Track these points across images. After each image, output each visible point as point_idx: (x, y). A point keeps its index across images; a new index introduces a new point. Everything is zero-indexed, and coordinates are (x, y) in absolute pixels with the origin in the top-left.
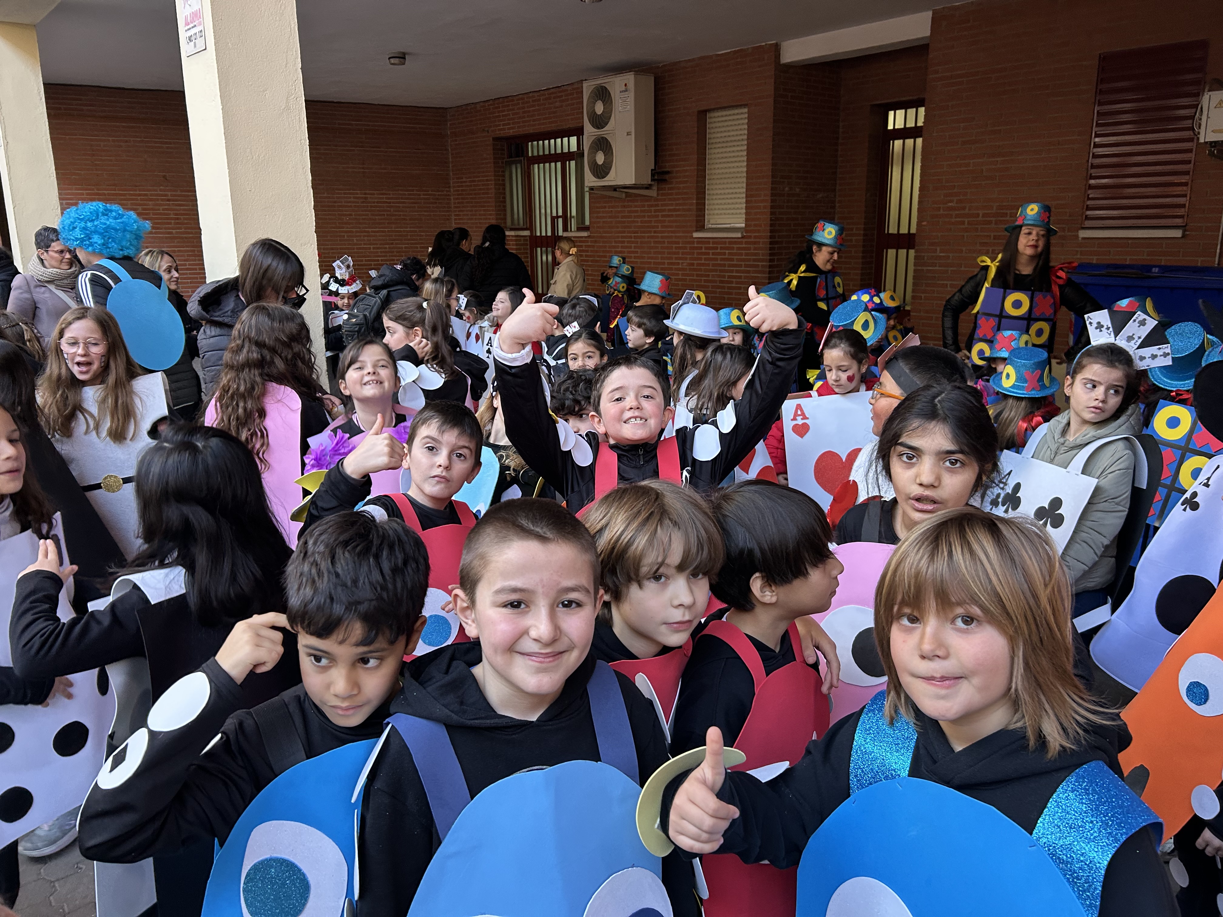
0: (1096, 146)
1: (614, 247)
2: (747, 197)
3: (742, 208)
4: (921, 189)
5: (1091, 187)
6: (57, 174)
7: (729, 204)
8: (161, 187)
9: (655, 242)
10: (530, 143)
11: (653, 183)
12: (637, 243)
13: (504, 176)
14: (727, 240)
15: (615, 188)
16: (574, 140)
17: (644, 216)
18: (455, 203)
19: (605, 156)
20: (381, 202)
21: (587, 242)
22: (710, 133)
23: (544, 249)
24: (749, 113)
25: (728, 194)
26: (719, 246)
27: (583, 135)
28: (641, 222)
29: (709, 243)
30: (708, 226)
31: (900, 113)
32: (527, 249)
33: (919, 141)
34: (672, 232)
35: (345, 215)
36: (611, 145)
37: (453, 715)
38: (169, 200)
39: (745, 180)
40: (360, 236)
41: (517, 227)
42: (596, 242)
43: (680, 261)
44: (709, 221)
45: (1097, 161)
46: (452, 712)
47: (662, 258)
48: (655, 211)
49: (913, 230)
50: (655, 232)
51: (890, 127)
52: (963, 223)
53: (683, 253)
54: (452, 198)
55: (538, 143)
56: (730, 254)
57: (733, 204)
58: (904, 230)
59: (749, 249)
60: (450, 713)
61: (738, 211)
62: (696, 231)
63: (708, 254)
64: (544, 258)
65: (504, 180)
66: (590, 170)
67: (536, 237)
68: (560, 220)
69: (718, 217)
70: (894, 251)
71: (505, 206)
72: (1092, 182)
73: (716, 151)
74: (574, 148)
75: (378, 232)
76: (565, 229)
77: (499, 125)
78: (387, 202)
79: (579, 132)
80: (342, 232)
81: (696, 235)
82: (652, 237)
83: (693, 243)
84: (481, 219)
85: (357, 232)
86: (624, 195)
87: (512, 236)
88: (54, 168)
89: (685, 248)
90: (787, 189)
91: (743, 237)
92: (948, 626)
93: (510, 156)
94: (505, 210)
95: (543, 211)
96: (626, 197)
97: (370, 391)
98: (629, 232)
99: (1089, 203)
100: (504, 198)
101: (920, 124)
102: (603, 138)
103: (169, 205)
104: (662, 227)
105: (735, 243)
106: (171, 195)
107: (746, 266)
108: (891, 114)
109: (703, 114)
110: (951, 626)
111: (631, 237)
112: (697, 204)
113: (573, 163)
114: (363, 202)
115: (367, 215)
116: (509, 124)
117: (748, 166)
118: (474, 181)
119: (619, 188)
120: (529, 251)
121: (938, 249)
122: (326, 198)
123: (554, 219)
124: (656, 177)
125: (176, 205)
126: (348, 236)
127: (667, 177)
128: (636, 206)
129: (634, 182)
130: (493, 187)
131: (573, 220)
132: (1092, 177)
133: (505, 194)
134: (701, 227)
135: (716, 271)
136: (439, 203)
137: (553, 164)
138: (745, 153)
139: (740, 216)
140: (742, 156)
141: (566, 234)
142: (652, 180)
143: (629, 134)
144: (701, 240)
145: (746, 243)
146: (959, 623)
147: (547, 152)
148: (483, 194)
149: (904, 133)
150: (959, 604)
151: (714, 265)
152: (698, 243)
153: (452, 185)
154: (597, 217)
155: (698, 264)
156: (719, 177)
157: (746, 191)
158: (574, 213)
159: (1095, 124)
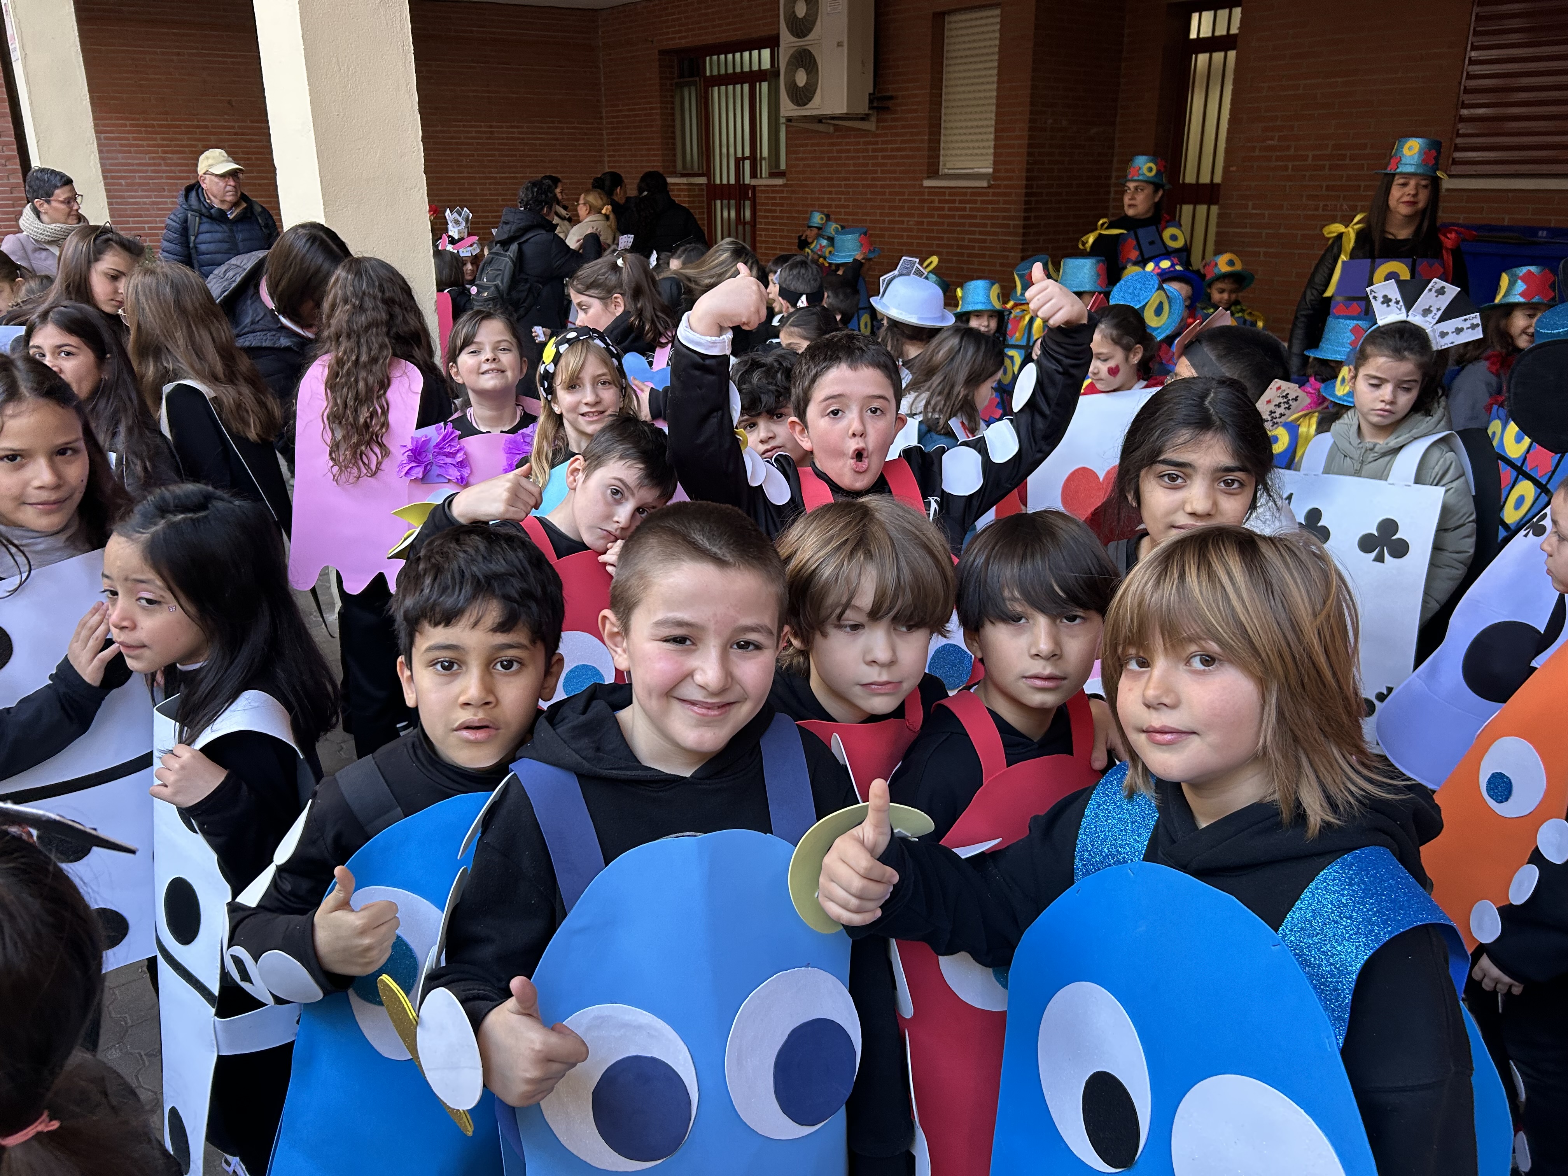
0: (1472, 62)
1: (818, 199)
2: (996, 131)
3: (989, 147)
4: (1230, 121)
5: (1462, 119)
6: (91, 98)
7: (972, 141)
8: (226, 117)
9: (872, 193)
10: (708, 58)
11: (870, 112)
12: (848, 193)
13: (673, 103)
14: (969, 190)
15: (820, 119)
16: (766, 53)
17: (858, 158)
18: (608, 140)
19: (807, 75)
20: (512, 138)
21: (782, 192)
22: (948, 44)
23: (725, 202)
24: (1002, 15)
25: (972, 127)
26: (957, 198)
27: (778, 46)
28: (855, 165)
29: (944, 194)
30: (943, 171)
31: (1208, 16)
32: (703, 202)
33: (1232, 54)
34: (896, 179)
35: (464, 155)
36: (815, 60)
37: (584, 762)
38: (236, 134)
39: (994, 108)
40: (485, 184)
41: (690, 172)
42: (794, 192)
43: (906, 219)
44: (945, 165)
45: (1473, 83)
46: (584, 758)
47: (881, 214)
48: (874, 150)
49: (1218, 179)
50: (873, 179)
51: (1193, 35)
52: (1286, 168)
53: (910, 208)
54: (604, 132)
55: (718, 58)
56: (971, 209)
57: (977, 141)
58: (1205, 179)
59: (997, 202)
60: (580, 760)
61: (984, 151)
62: (928, 178)
63: (943, 209)
64: (725, 214)
65: (673, 108)
66: (788, 95)
67: (715, 185)
68: (747, 163)
69: (956, 158)
70: (1191, 207)
71: (674, 144)
72: (1465, 112)
73: (957, 68)
74: (766, 64)
75: (507, 178)
76: (754, 175)
77: (668, 33)
78: (519, 139)
79: (772, 42)
80: (462, 178)
81: (927, 183)
82: (869, 186)
83: (922, 194)
84: (642, 161)
85: (481, 178)
86: (832, 129)
87: (684, 184)
88: (87, 88)
89: (912, 201)
90: (1050, 121)
91: (989, 187)
92: (1182, 667)
93: (681, 76)
94: (674, 149)
95: (724, 150)
96: (835, 130)
97: (489, 382)
98: (838, 179)
99: (1459, 140)
100: (674, 132)
101: (1234, 30)
102: (804, 50)
103: (235, 140)
104: (883, 172)
105: (980, 194)
106: (239, 127)
107: (993, 225)
108: (1195, 17)
109: (939, 18)
110: (1185, 667)
111: (840, 186)
112: (930, 141)
113: (765, 85)
114: (489, 138)
115: (494, 155)
116: (680, 32)
117: (998, 89)
118: (634, 110)
119: (826, 118)
120: (705, 205)
121: (1250, 203)
122: (441, 132)
123: (739, 161)
124: (875, 104)
125: (246, 140)
126: (469, 184)
127: (890, 103)
128: (847, 144)
129: (845, 111)
130: (658, 117)
131: (763, 162)
132: (1465, 106)
133: (674, 127)
134: (933, 172)
135: (952, 232)
136: (588, 139)
137: (738, 87)
138: (995, 72)
139: (987, 157)
140: (991, 76)
141: (754, 182)
142: (870, 109)
143: (840, 44)
144: (933, 191)
145: (994, 194)
146: (1197, 664)
147: (730, 71)
148: (646, 127)
149: (1211, 44)
150: (1191, 640)
151: (949, 224)
152: (930, 194)
153: (604, 115)
154: (797, 159)
155: (929, 223)
156: (960, 104)
157: (996, 124)
158: (765, 153)
159: (1472, 31)
